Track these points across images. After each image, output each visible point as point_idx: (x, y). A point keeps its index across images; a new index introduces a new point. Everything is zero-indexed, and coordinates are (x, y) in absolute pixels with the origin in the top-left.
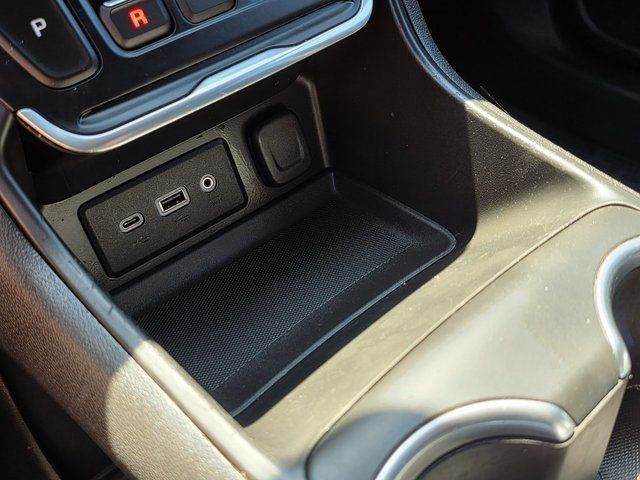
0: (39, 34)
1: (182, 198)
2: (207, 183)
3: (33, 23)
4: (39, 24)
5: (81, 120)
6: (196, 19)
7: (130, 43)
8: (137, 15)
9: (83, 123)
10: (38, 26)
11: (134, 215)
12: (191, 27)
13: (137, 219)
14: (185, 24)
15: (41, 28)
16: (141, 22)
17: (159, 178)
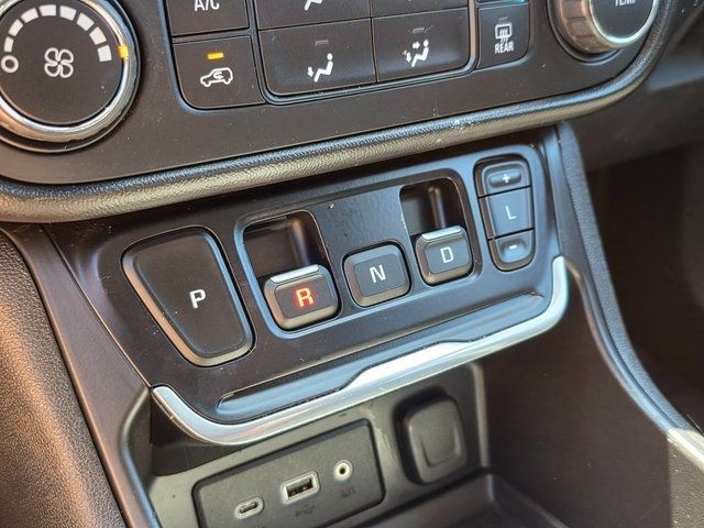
0: (196, 306)
1: (309, 485)
2: (343, 471)
3: (192, 294)
4: (198, 295)
5: (221, 405)
6: (366, 302)
7: (290, 323)
8: (304, 294)
9: (222, 409)
10: (196, 297)
11: (253, 500)
12: (359, 311)
13: (256, 506)
14: (353, 307)
15: (199, 299)
16: (306, 301)
17: (289, 459)
